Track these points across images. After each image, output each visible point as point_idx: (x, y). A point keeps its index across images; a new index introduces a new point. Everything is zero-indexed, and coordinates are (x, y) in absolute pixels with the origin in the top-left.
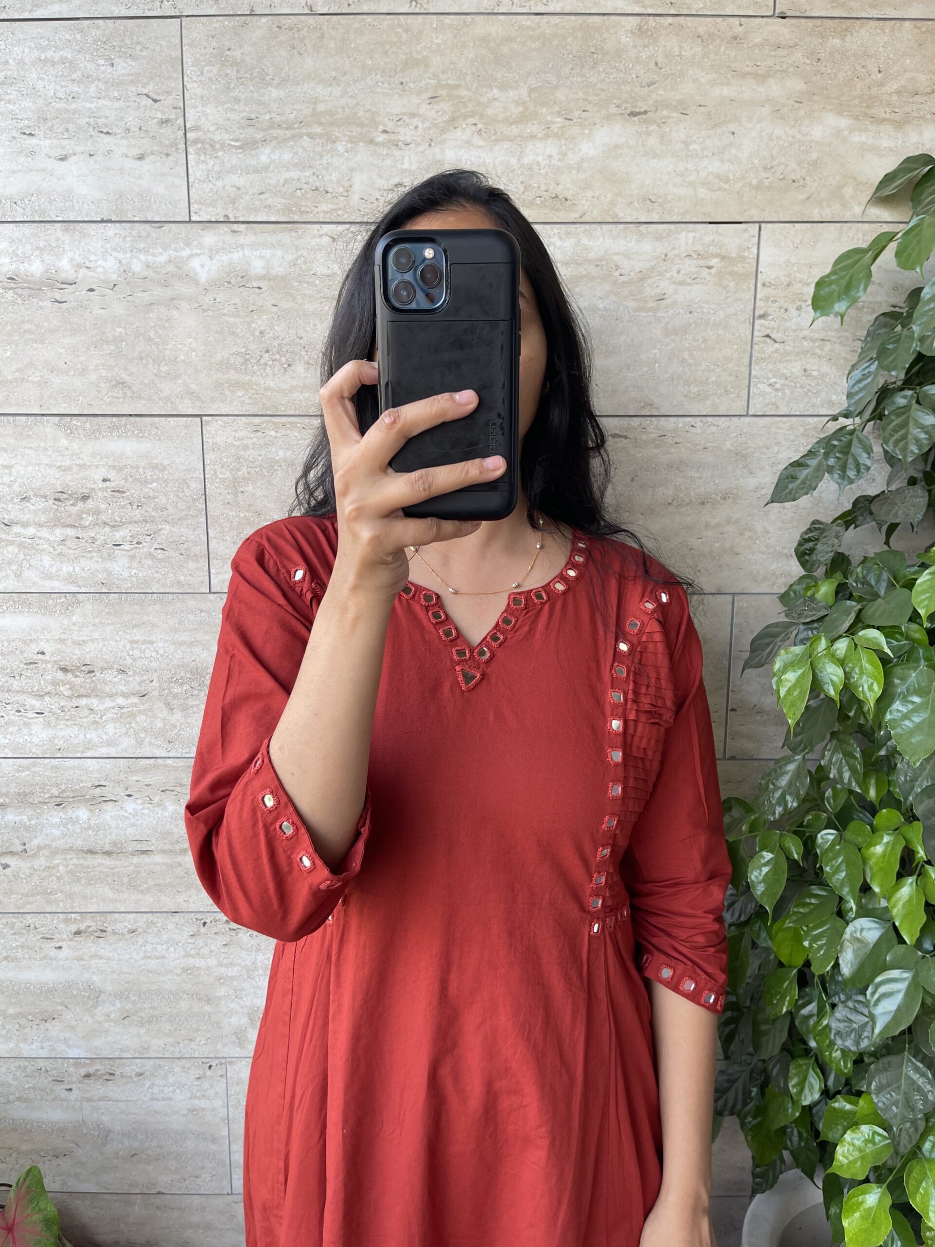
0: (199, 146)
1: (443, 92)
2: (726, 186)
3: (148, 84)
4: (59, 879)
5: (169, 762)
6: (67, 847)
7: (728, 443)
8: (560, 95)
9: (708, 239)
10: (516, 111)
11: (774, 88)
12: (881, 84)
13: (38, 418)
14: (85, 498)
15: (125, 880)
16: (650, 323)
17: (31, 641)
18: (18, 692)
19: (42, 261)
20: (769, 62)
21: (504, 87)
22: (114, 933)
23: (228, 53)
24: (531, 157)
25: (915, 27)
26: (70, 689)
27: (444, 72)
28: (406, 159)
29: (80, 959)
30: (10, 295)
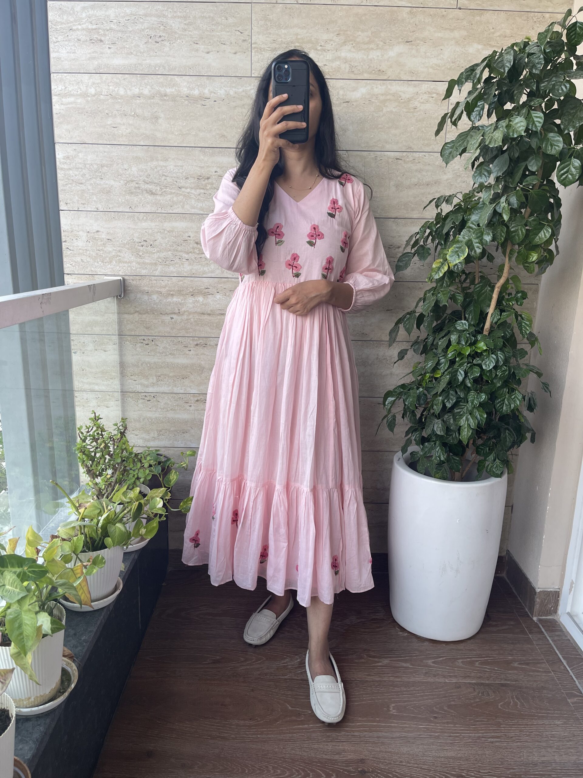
0: (256, 49)
1: (342, 33)
2: (439, 68)
3: (238, 27)
4: (191, 324)
5: (233, 279)
6: (194, 311)
7: (437, 162)
8: (382, 34)
9: (432, 87)
10: (367, 40)
11: (456, 34)
12: (493, 33)
13: (194, 148)
14: (208, 178)
15: (215, 325)
16: (411, 117)
17: (186, 232)
18: (180, 251)
19: (199, 90)
20: (454, 25)
21: (363, 31)
22: (210, 345)
23: (268, 17)
24: (372, 56)
25: (506, 13)
26: (199, 251)
27: (342, 25)
28: (328, 56)
29: (197, 355)
30: (187, 101)
